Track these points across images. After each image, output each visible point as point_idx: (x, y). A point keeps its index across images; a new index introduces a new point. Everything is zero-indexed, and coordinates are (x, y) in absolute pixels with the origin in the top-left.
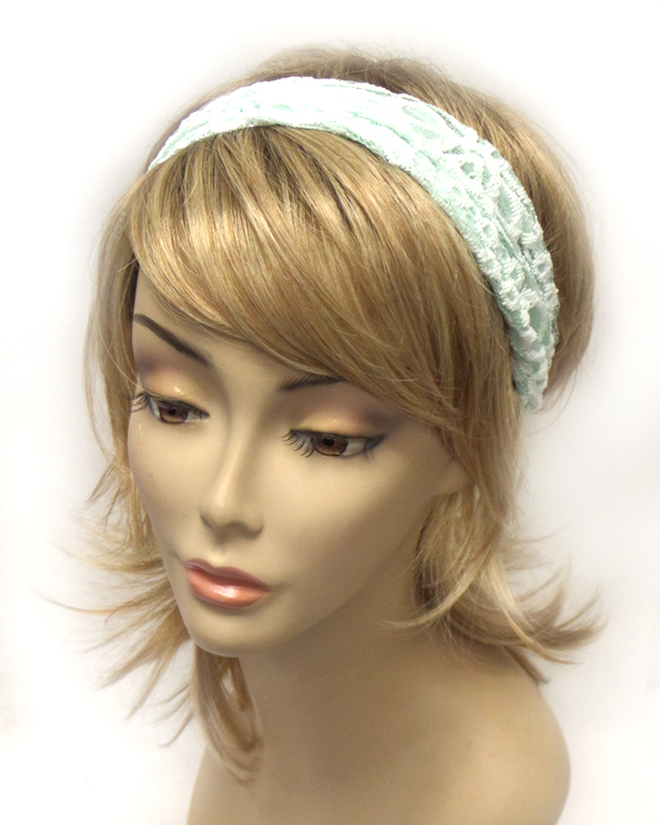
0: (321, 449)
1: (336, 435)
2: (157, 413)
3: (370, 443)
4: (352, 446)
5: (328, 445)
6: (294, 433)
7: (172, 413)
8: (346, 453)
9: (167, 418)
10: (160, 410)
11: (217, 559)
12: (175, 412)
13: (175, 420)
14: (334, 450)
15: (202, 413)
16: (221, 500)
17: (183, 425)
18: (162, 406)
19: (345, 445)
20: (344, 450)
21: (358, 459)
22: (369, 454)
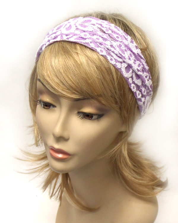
0: (86, 117)
1: (90, 114)
2: (43, 106)
3: (99, 116)
4: (94, 117)
5: (88, 116)
6: (79, 113)
7: (46, 106)
8: (92, 119)
9: (45, 107)
10: (43, 105)
11: (57, 146)
12: (47, 106)
13: (47, 108)
14: (89, 118)
15: (54, 106)
16: (58, 130)
17: (49, 109)
18: (44, 104)
19: (93, 116)
20: (92, 118)
21: (96, 121)
22: (99, 119)
